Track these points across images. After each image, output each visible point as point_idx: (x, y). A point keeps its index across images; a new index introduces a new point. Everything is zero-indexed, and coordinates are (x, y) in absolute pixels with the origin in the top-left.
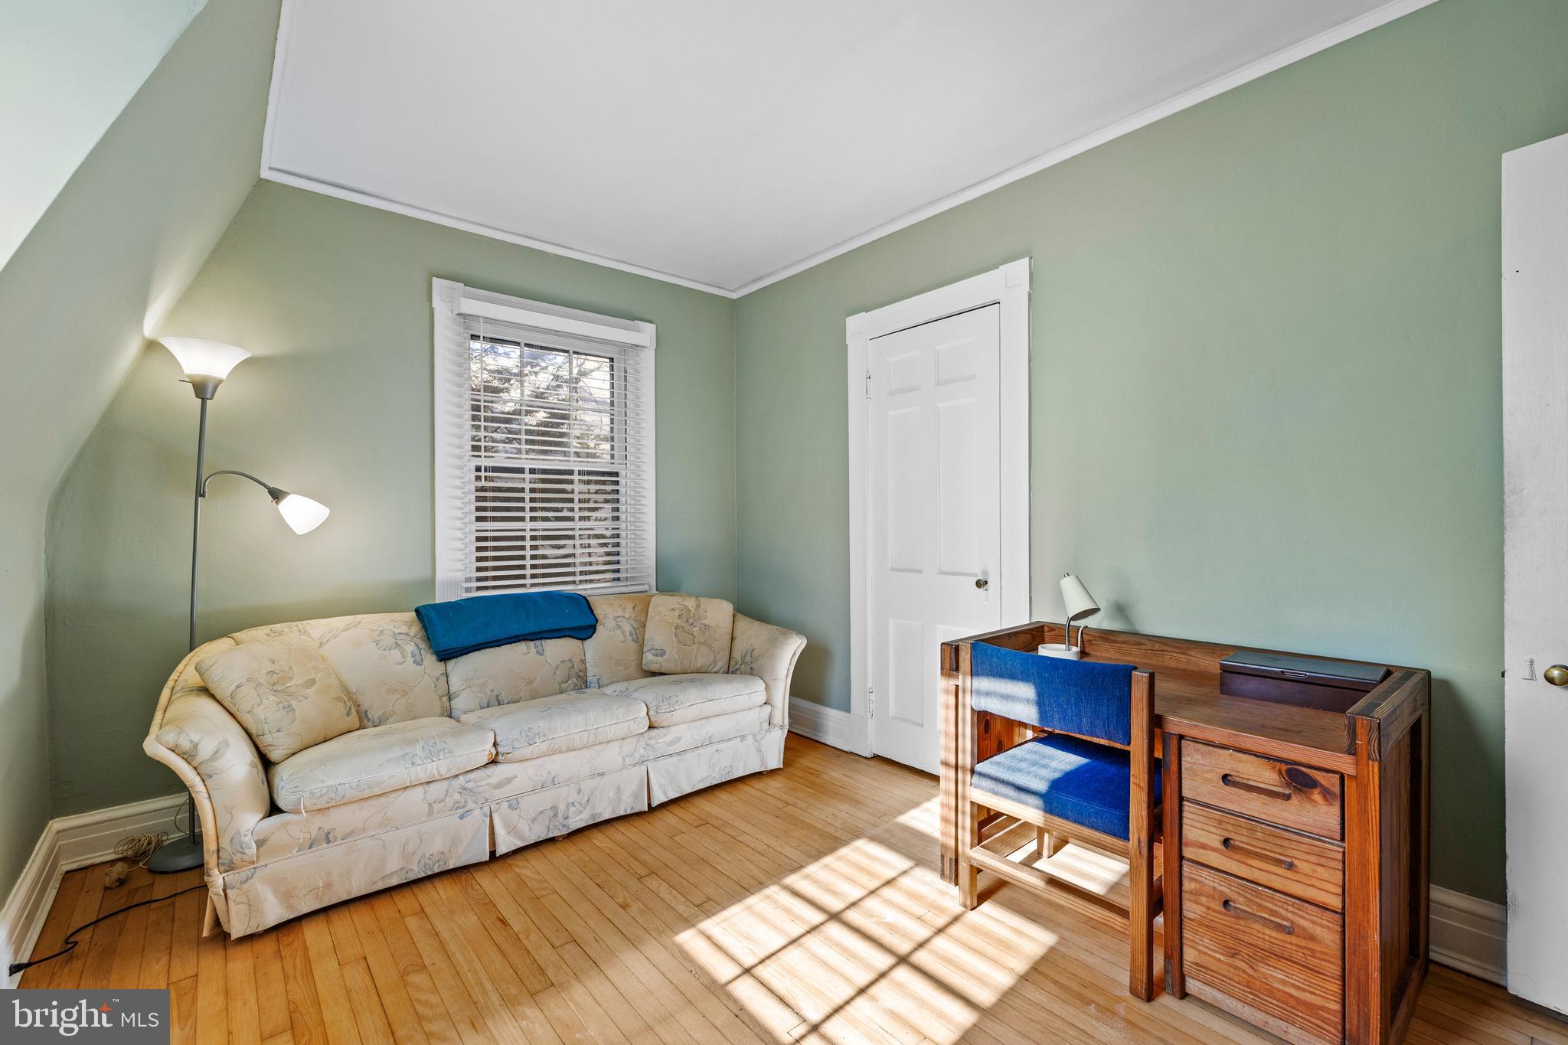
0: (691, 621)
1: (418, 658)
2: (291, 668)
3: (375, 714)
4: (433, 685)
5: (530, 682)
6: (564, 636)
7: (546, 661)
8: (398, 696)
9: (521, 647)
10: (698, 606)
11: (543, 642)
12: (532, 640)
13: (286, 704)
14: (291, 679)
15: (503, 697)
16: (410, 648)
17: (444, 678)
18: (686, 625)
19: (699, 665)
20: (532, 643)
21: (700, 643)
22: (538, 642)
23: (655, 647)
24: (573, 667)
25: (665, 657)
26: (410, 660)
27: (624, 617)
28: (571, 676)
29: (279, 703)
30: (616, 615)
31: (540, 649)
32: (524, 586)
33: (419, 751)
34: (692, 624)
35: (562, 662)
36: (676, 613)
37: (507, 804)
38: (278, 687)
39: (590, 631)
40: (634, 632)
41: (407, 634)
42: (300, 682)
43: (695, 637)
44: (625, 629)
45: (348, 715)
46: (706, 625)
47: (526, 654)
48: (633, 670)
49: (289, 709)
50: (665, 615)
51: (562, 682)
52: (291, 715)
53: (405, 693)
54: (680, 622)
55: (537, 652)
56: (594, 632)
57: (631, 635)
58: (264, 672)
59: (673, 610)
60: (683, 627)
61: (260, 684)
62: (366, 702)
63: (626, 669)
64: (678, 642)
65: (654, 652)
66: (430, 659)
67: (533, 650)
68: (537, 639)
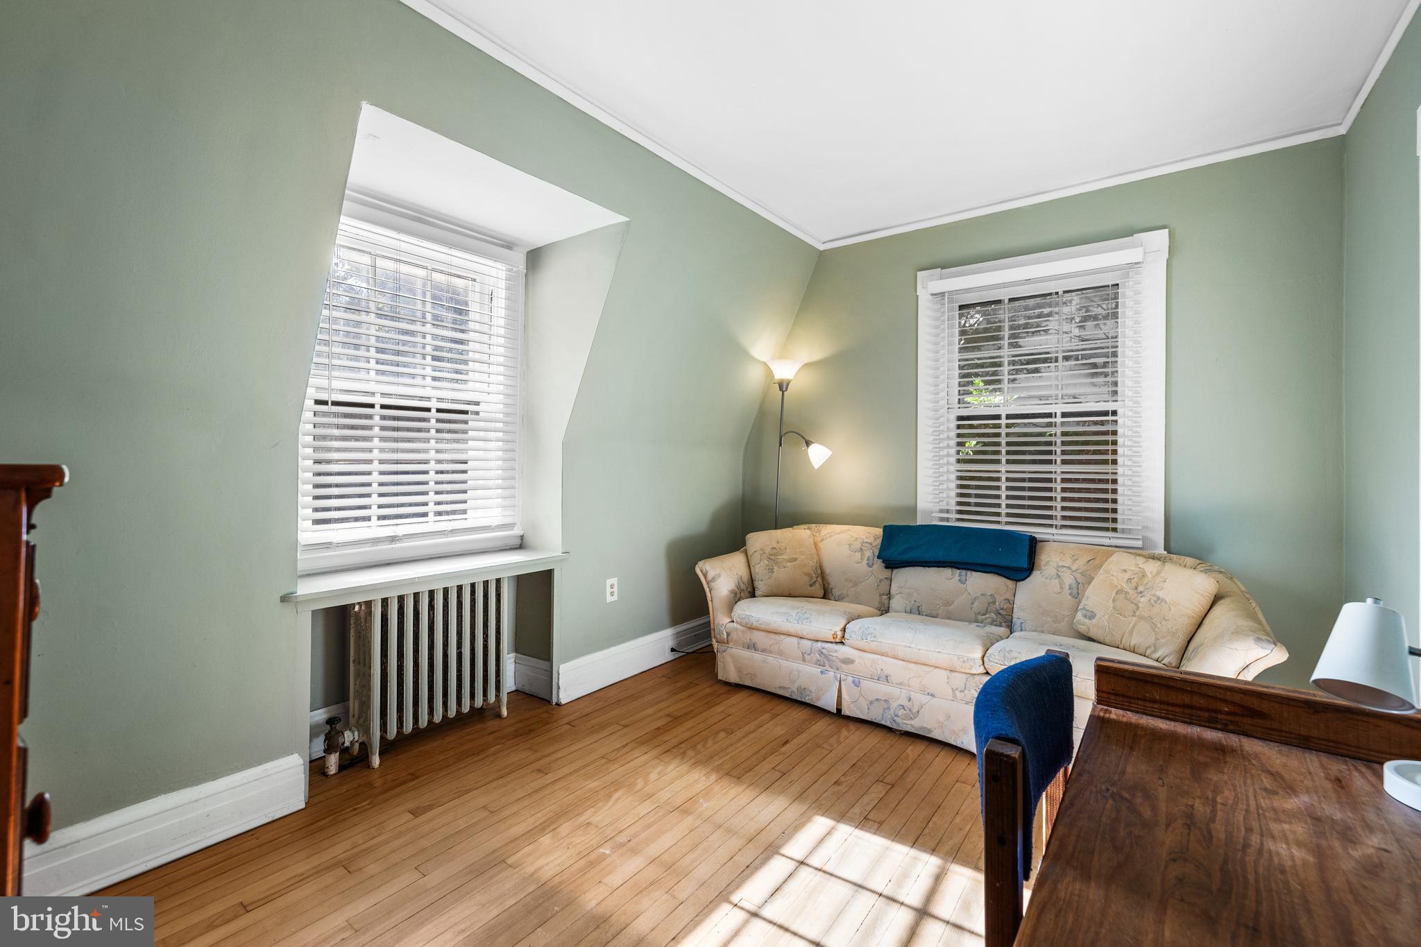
0: (1141, 588)
1: (871, 562)
2: (786, 548)
3: (836, 592)
4: (876, 584)
5: (948, 604)
6: (990, 572)
7: (966, 590)
8: (851, 584)
9: (948, 572)
10: (1158, 573)
11: (969, 572)
12: (959, 569)
13: (771, 567)
14: (782, 554)
15: (923, 609)
16: (868, 553)
17: (888, 582)
18: (1131, 592)
19: (1133, 643)
20: (958, 571)
21: (1141, 618)
22: (964, 572)
23: (1087, 607)
24: (994, 603)
25: (1094, 621)
26: (865, 562)
27: (1069, 568)
28: (989, 610)
29: (768, 566)
30: (1060, 564)
31: (963, 578)
32: (998, 522)
33: (794, 614)
34: (1141, 593)
35: (982, 595)
36: (1127, 576)
37: (852, 679)
38: (773, 557)
39: (1026, 574)
40: (1075, 586)
41: (871, 544)
42: (786, 557)
43: (1138, 608)
44: (1065, 581)
45: (811, 586)
46: (1158, 598)
47: (948, 579)
48: (1063, 625)
49: (772, 570)
50: (1113, 576)
51: (979, 613)
52: (770, 574)
53: (856, 584)
54: (1127, 588)
55: (960, 580)
56: (1028, 576)
57: (1070, 588)
58: (770, 547)
59: (1125, 571)
60: (1126, 593)
61: (765, 553)
62: (833, 581)
63: (1055, 622)
64: (1114, 608)
65: (1084, 612)
66: (879, 564)
67: (957, 577)
68: (963, 569)
